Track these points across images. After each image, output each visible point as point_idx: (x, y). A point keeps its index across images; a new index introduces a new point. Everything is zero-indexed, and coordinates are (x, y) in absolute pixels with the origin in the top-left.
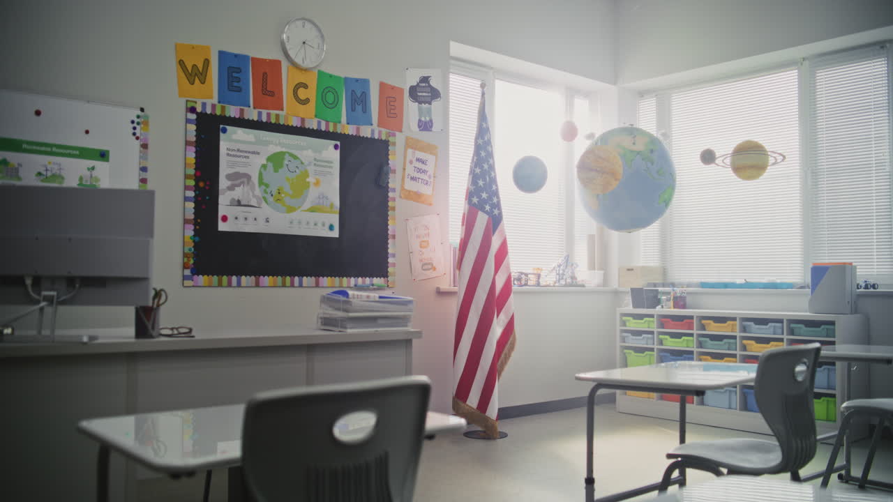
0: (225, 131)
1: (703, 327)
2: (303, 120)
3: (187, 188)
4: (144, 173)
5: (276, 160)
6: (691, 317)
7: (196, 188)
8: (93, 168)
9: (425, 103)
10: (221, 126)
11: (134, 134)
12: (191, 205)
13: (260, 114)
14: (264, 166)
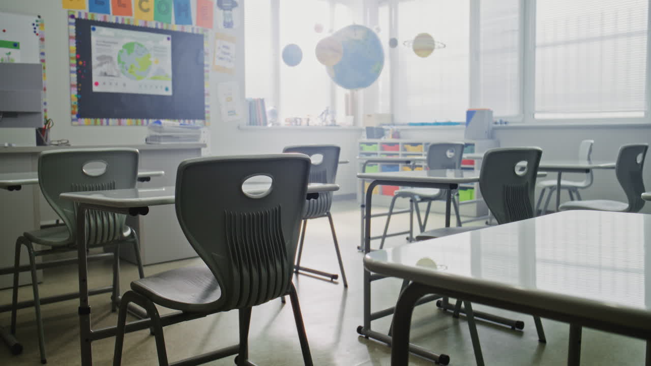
0: (94, 29)
1: (405, 150)
2: (146, 22)
3: (71, 65)
4: (43, 56)
5: (129, 47)
6: (398, 144)
7: (78, 65)
8: (10, 53)
9: (228, 10)
10: (92, 27)
11: (35, 32)
12: (74, 76)
13: (117, 19)
14: (121, 51)
